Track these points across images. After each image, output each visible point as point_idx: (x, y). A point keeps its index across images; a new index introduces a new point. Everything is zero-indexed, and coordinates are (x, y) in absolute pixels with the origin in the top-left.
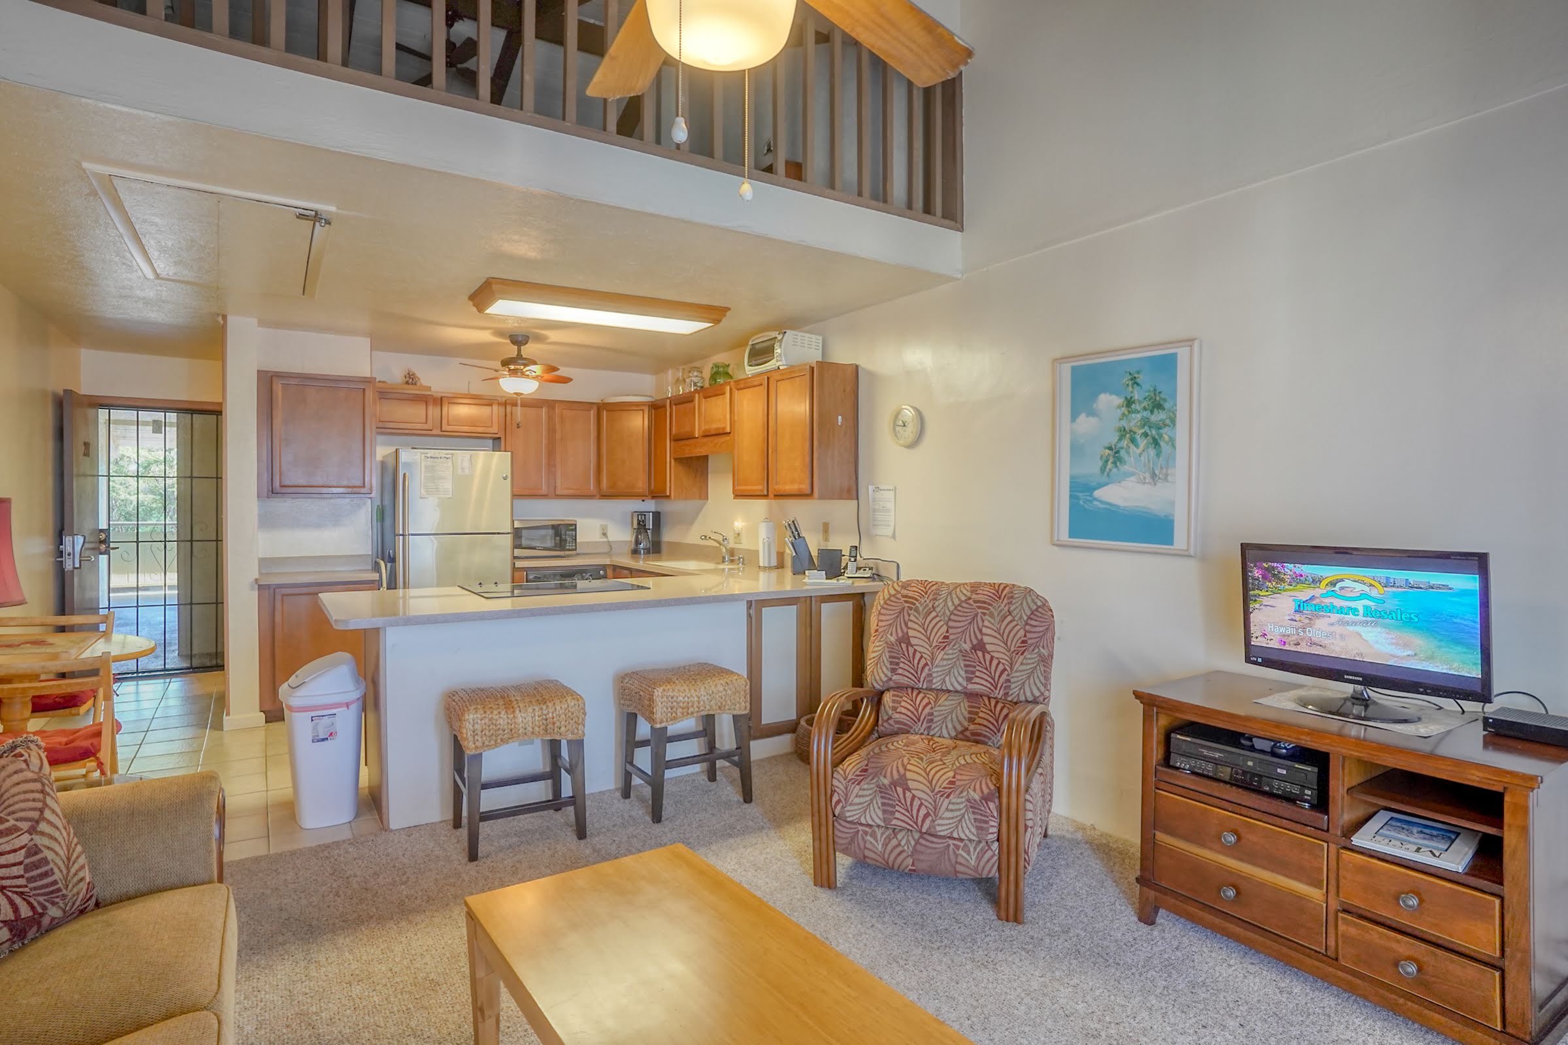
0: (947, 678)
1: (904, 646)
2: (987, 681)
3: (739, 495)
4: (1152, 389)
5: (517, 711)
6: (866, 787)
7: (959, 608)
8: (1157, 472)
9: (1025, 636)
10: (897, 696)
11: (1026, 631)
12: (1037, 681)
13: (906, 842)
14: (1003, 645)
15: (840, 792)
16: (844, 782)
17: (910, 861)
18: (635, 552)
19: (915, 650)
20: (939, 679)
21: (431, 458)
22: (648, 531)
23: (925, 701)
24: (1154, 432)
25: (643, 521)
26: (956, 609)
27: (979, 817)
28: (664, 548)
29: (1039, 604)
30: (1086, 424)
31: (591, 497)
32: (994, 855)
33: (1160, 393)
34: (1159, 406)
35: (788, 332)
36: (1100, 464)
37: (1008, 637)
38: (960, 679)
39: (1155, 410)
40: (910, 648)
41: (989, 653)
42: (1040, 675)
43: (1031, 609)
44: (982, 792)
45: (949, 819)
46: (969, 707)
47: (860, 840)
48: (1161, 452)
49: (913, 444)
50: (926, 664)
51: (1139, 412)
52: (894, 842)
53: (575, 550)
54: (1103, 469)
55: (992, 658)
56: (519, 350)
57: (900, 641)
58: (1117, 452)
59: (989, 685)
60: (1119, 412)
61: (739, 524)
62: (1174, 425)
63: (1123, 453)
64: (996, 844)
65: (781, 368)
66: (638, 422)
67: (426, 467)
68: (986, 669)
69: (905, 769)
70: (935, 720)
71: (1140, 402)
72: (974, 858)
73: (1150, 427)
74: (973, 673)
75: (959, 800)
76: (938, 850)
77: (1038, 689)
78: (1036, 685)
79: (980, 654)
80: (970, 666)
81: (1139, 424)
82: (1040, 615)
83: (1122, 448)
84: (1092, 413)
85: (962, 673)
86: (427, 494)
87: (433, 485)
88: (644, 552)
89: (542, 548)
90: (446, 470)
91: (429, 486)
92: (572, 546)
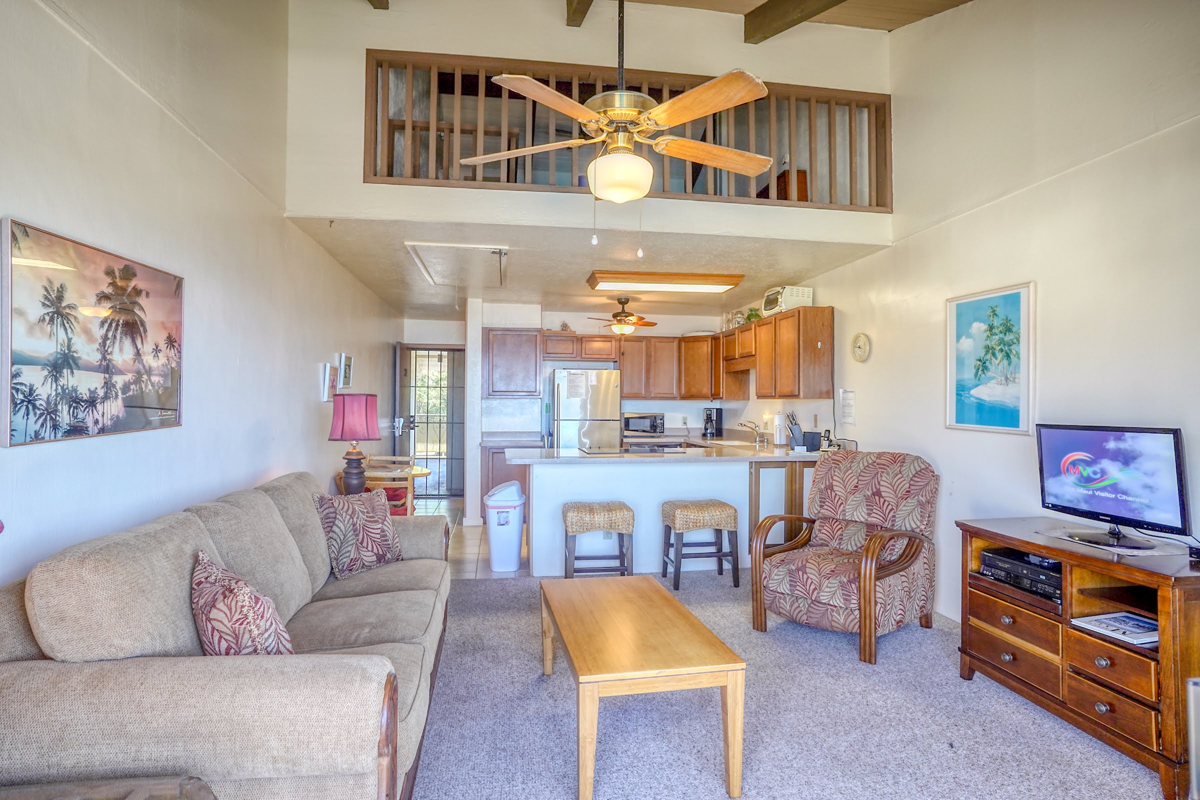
0: (855, 513)
1: (829, 491)
2: (880, 516)
3: (759, 397)
4: (1005, 318)
5: (596, 514)
6: (781, 570)
7: (867, 468)
8: (1009, 376)
9: (909, 488)
10: (822, 523)
11: (910, 485)
12: (915, 518)
13: (803, 605)
14: (893, 493)
15: (767, 572)
16: (769, 566)
17: (805, 617)
18: (704, 435)
19: (836, 494)
20: (850, 513)
21: (573, 374)
22: (714, 422)
23: (840, 526)
24: (1006, 348)
26: (865, 469)
27: (846, 593)
28: (724, 432)
29: (923, 467)
30: (967, 344)
31: (674, 398)
32: (856, 618)
33: (1010, 320)
34: (1009, 330)
35: (786, 287)
36: (974, 371)
37: (897, 487)
38: (863, 514)
39: (1007, 333)
40: (833, 492)
41: (883, 498)
42: (917, 514)
43: (915, 469)
44: (849, 578)
45: (827, 592)
46: (867, 532)
47: (777, 602)
48: (1011, 362)
49: (864, 361)
50: (842, 503)
51: (997, 334)
52: (796, 605)
53: (663, 432)
54: (976, 375)
55: (885, 501)
56: (623, 308)
57: (826, 488)
58: (984, 363)
59: (882, 519)
60: (985, 335)
61: (766, 417)
62: (1019, 343)
63: (988, 364)
64: (857, 612)
65: (783, 311)
66: (706, 348)
67: (570, 380)
68: (880, 508)
69: (807, 562)
70: (844, 539)
71: (998, 328)
72: (843, 618)
73: (1004, 345)
74: (872, 510)
75: (835, 582)
76: (822, 612)
77: (915, 523)
78: (913, 520)
79: (877, 498)
80: (870, 505)
81: (997, 343)
82: (922, 474)
83: (987, 360)
84: (969, 336)
85: (865, 510)
86: (570, 396)
87: (574, 390)
88: (710, 436)
89: (642, 431)
90: (581, 382)
91: (571, 391)
92: (661, 430)
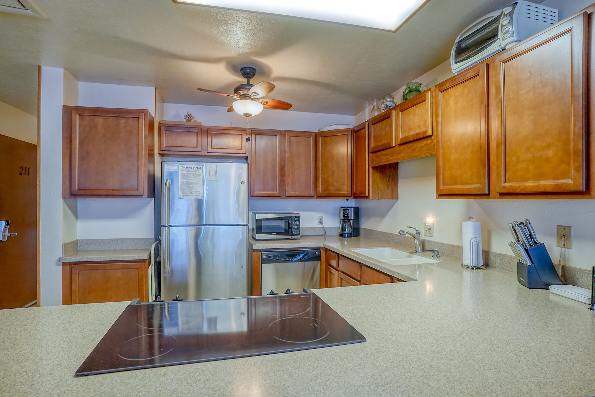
3: (441, 195)
18: (342, 235)
21: (187, 168)
22: (351, 221)
25: (347, 214)
28: (362, 233)
31: (311, 197)
35: (520, 3)
53: (299, 234)
56: (248, 81)
61: (430, 220)
65: (509, 46)
67: (183, 175)
86: (183, 195)
87: (188, 188)
88: (348, 236)
89: (276, 233)
90: (198, 177)
91: (185, 189)
92: (297, 232)
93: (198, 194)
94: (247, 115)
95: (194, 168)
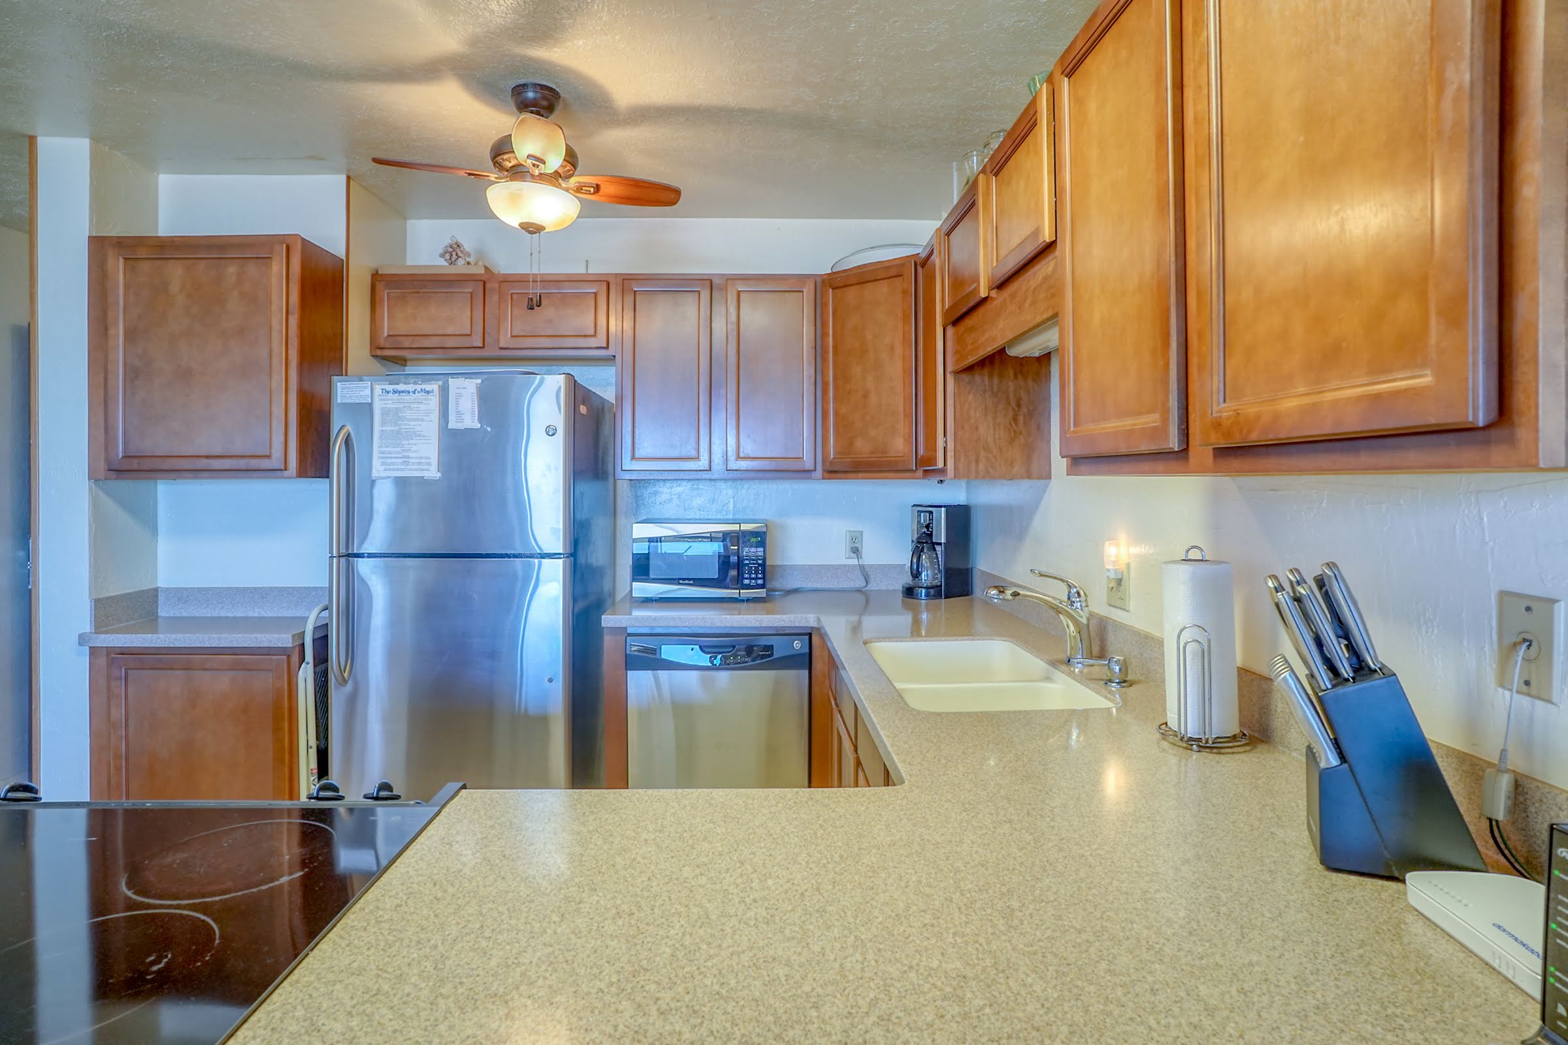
18: (910, 592)
21: (395, 392)
25: (930, 526)
53: (763, 585)
61: (1121, 551)
67: (385, 412)
86: (385, 470)
87: (396, 449)
88: (927, 595)
89: (692, 582)
90: (425, 418)
91: (390, 453)
92: (756, 578)
93: (426, 467)
94: (532, 229)
95: (414, 392)
